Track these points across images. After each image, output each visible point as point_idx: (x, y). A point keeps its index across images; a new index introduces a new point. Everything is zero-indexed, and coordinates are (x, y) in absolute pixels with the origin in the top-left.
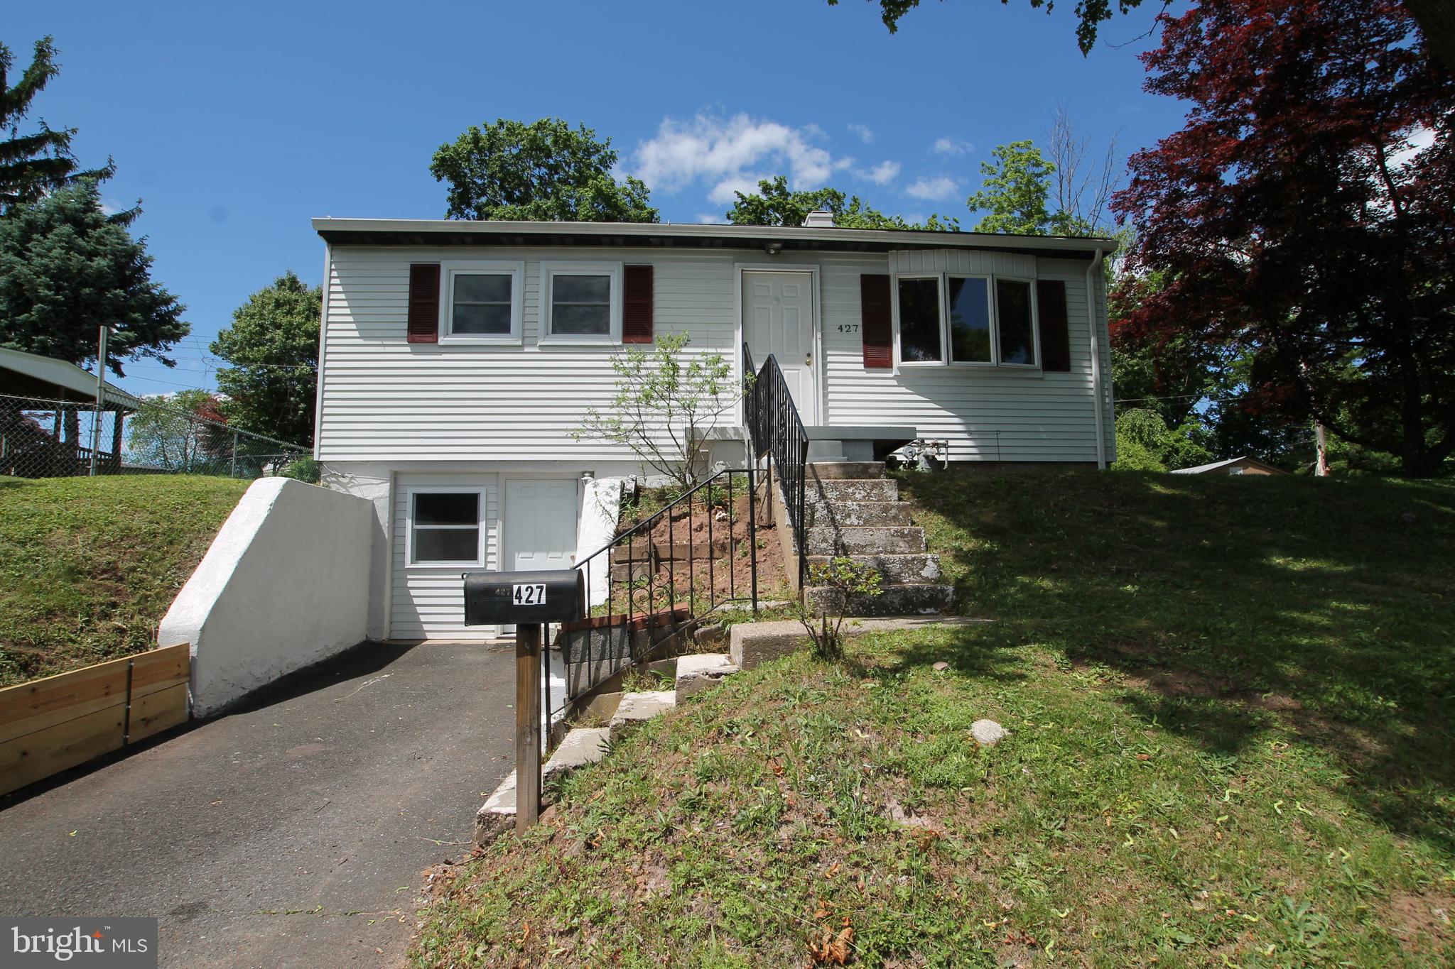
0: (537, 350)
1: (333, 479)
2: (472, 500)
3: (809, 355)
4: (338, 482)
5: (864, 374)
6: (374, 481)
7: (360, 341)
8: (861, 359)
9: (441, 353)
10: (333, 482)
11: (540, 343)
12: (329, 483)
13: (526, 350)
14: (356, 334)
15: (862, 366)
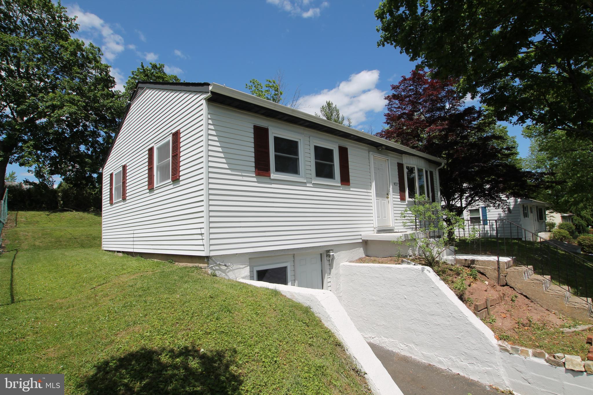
0: (311, 186)
1: (217, 268)
2: (284, 270)
3: (388, 194)
4: (220, 270)
5: (400, 203)
6: (241, 266)
7: (229, 172)
8: (399, 197)
9: (271, 184)
10: (217, 270)
11: (313, 182)
12: (215, 270)
13: (308, 185)
14: (226, 166)
15: (399, 200)
